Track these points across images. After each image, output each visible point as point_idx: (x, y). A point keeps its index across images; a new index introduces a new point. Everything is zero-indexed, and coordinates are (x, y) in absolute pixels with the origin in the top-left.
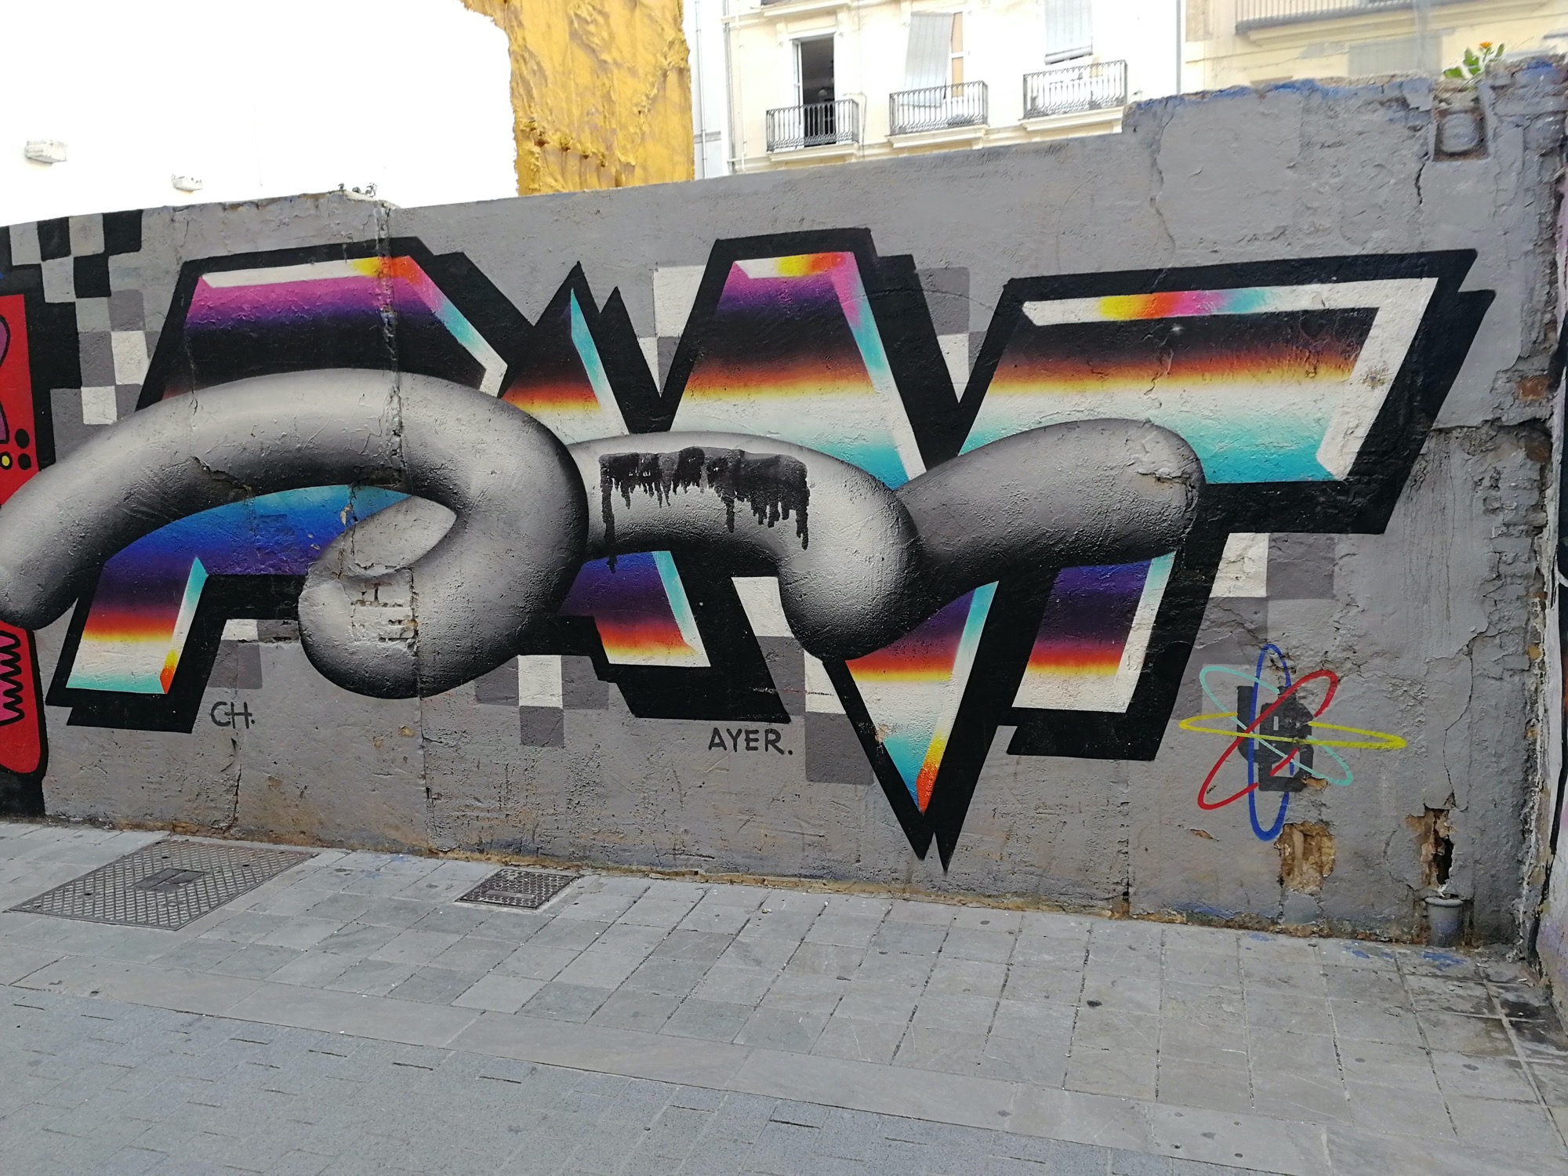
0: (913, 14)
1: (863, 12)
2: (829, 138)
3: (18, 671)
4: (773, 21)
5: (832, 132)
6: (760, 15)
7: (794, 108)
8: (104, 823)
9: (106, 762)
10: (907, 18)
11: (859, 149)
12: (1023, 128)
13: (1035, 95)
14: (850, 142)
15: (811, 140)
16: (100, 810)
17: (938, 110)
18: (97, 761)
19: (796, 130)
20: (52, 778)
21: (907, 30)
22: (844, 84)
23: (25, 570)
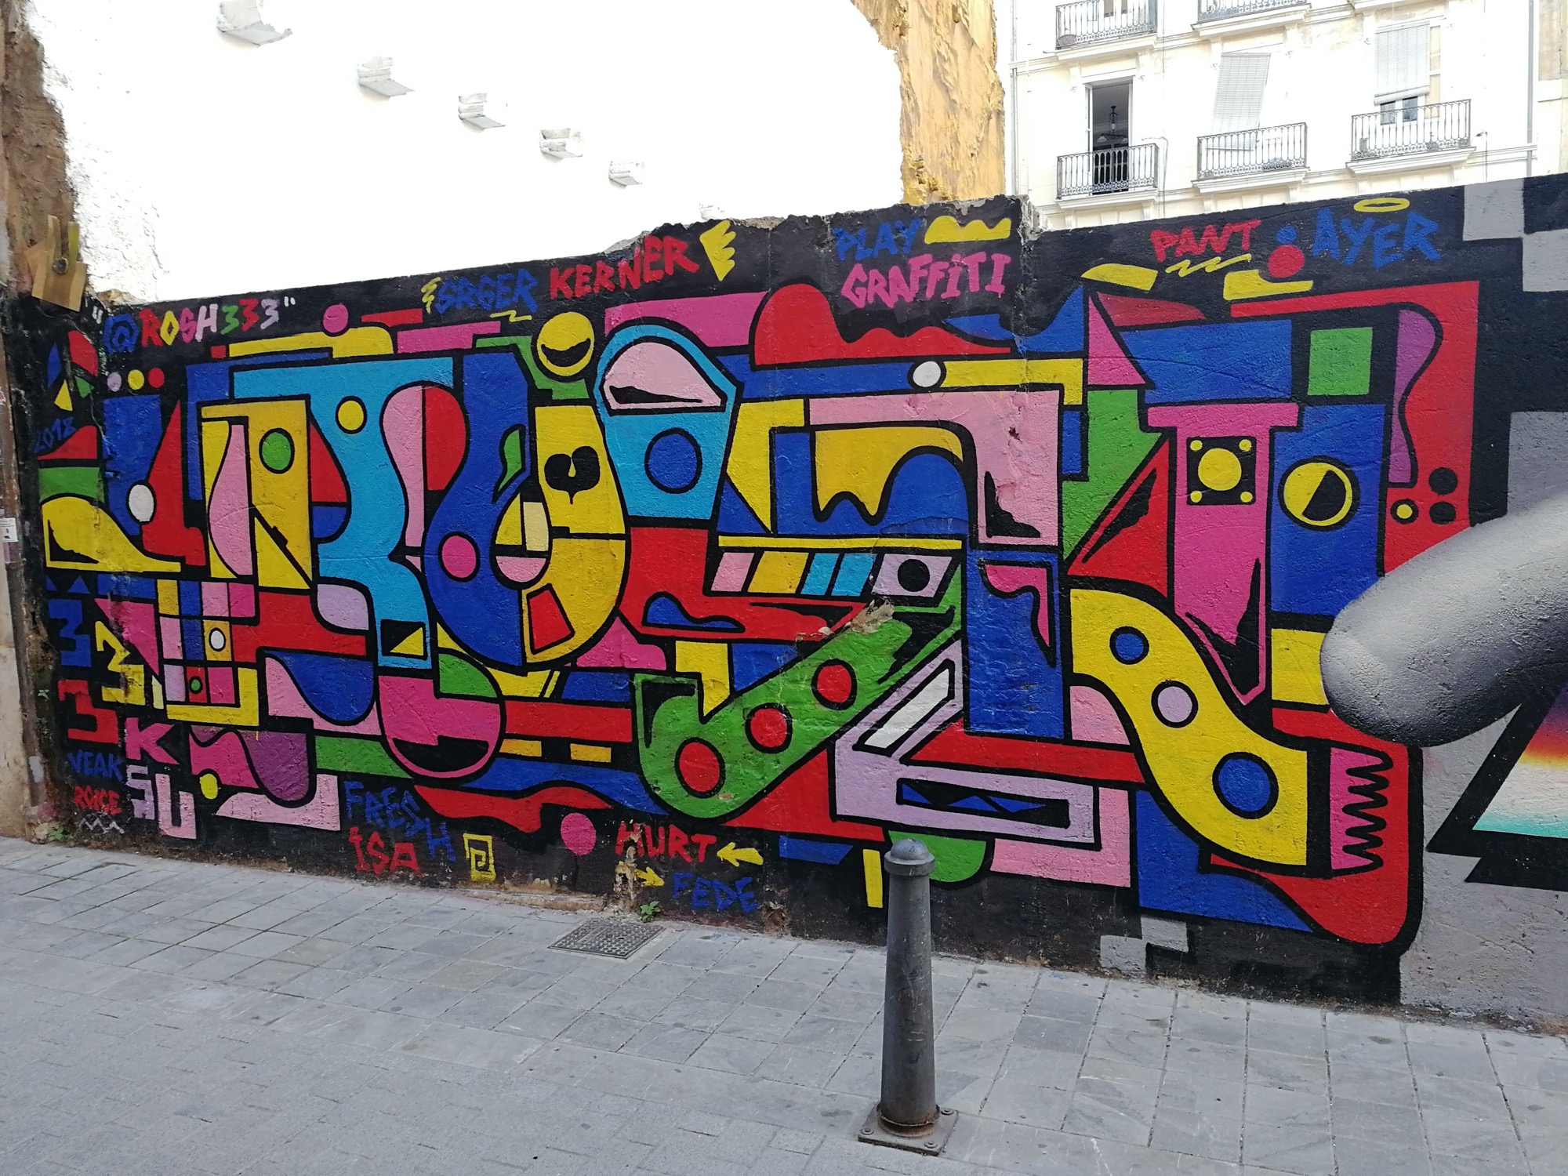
0: (1224, 55)
1: (1168, 54)
2: (1121, 184)
3: (1381, 801)
4: (1066, 65)
5: (1125, 179)
6: (1055, 59)
7: (1082, 155)
8: (1518, 1023)
9: (1535, 937)
10: (1218, 60)
11: (1159, 196)
12: (1350, 172)
13: (1366, 136)
14: (1151, 188)
15: (1104, 187)
16: (1512, 1004)
17: (1253, 153)
18: (1517, 936)
19: (1085, 176)
20: (1422, 954)
21: (1217, 72)
22: (1140, 129)
23: (1418, 664)
